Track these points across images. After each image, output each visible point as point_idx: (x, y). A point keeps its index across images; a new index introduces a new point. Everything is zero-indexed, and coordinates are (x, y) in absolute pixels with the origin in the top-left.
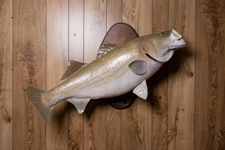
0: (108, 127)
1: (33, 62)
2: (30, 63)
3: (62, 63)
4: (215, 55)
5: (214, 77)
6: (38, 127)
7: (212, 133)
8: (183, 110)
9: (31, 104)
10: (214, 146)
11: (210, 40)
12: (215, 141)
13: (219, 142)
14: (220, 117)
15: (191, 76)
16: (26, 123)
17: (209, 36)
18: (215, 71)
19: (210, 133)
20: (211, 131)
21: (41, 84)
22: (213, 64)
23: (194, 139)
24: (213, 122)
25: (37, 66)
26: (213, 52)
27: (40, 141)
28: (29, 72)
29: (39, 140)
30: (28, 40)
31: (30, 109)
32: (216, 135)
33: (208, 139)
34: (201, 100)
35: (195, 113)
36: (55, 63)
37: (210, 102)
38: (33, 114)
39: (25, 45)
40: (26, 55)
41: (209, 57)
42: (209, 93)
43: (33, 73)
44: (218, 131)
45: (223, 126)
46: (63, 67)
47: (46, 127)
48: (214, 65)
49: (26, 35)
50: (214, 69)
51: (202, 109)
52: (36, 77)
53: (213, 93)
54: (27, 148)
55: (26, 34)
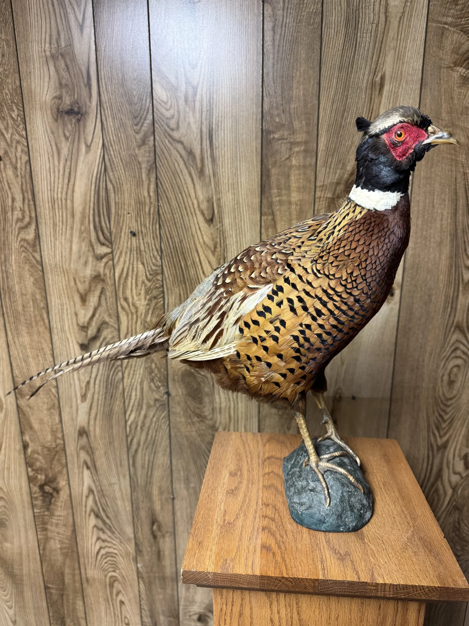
0: (132, 440)
53: (456, 349)
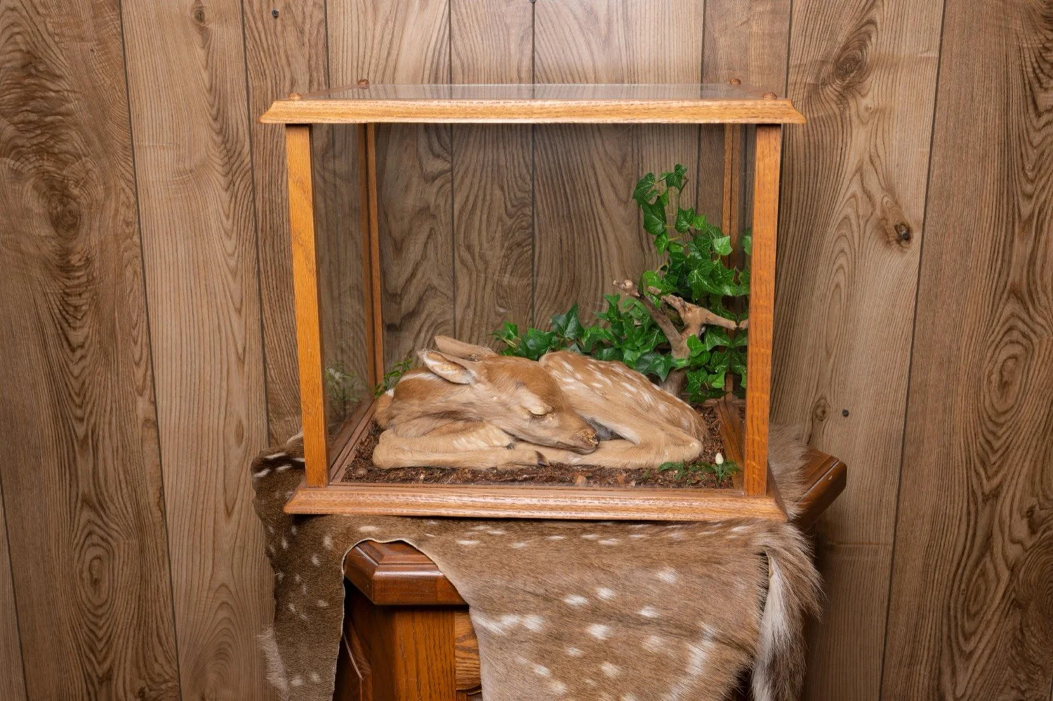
1: (66, 163)
2: (48, 165)
3: (220, 169)
4: (1039, 130)
5: (1021, 249)
6: (124, 485)
7: (983, 521)
8: (846, 414)
9: (76, 378)
10: (986, 582)
11: (1020, 49)
12: (993, 561)
13: (1015, 565)
14: (1031, 451)
15: (899, 242)
16: (61, 465)
17: (1017, 25)
18: (1031, 216)
19: (972, 523)
20: (977, 511)
21: (120, 275)
22: (1023, 179)
23: (890, 548)
24: (990, 472)
25: (86, 182)
26: (1033, 115)
27: (142, 551)
28: (50, 214)
29: (135, 542)
30: (27, 43)
31: (78, 400)
32: (1002, 532)
33: (959, 548)
34: (941, 364)
35: (909, 429)
36: (181, 166)
37: (990, 374)
38: (92, 421)
39: (15, 69)
40: (22, 122)
41: (1006, 145)
42: (987, 331)
43: (69, 220)
44: (1016, 516)
45: (1043, 491)
46: (227, 190)
47: (162, 488)
48: (1029, 188)
49: (9, 13)
50: (1026, 208)
51: (944, 411)
52: (90, 239)
54: (82, 579)
55: (13, 9)
